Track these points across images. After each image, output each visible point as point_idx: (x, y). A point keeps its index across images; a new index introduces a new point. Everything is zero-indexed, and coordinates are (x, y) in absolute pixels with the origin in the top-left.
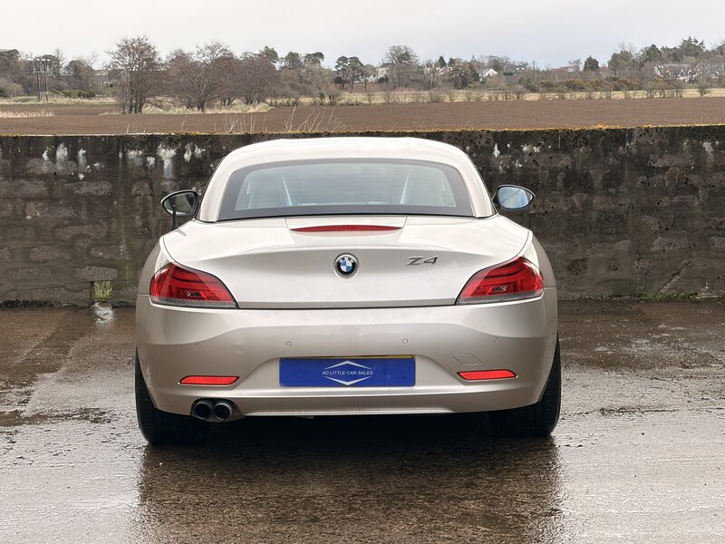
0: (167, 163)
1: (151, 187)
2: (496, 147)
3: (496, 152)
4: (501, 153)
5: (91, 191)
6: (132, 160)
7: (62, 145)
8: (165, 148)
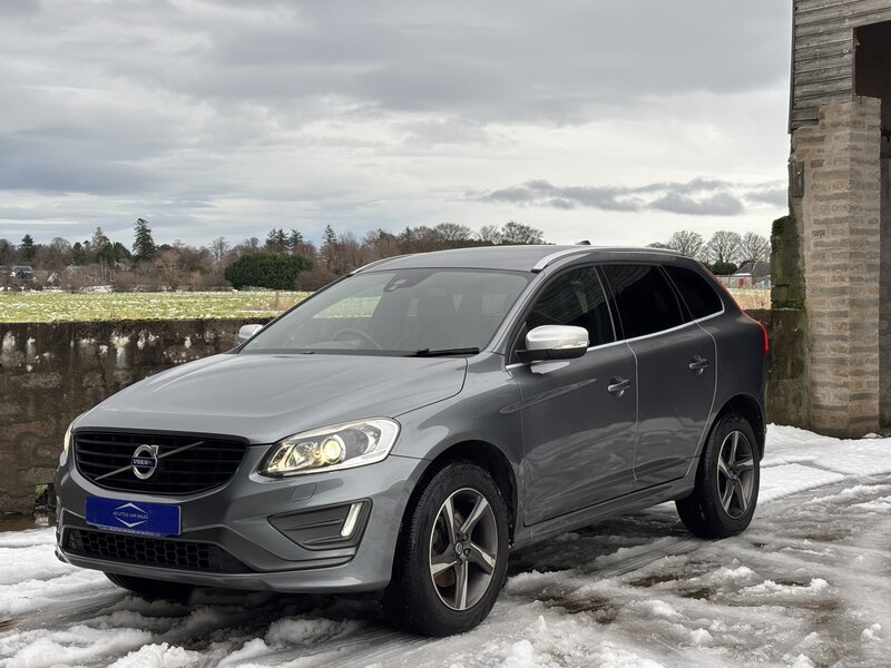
0: (120, 351)
1: (103, 378)
5: (40, 384)
6: (84, 348)
7: (9, 334)
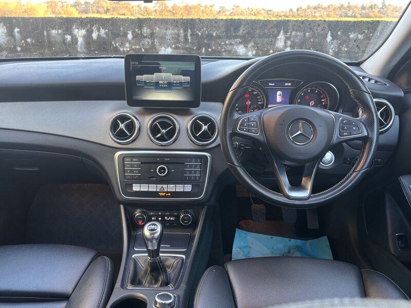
2: (329, 34)
3: (329, 38)
4: (333, 39)
8: (78, 29)
